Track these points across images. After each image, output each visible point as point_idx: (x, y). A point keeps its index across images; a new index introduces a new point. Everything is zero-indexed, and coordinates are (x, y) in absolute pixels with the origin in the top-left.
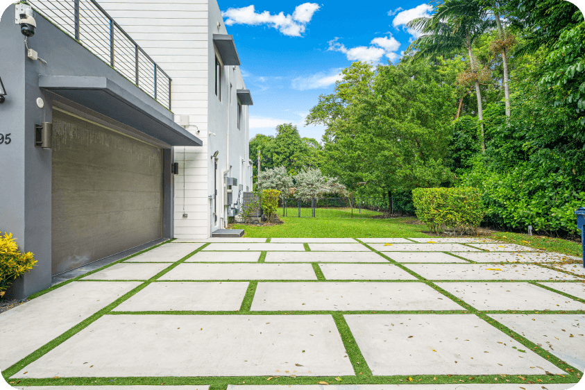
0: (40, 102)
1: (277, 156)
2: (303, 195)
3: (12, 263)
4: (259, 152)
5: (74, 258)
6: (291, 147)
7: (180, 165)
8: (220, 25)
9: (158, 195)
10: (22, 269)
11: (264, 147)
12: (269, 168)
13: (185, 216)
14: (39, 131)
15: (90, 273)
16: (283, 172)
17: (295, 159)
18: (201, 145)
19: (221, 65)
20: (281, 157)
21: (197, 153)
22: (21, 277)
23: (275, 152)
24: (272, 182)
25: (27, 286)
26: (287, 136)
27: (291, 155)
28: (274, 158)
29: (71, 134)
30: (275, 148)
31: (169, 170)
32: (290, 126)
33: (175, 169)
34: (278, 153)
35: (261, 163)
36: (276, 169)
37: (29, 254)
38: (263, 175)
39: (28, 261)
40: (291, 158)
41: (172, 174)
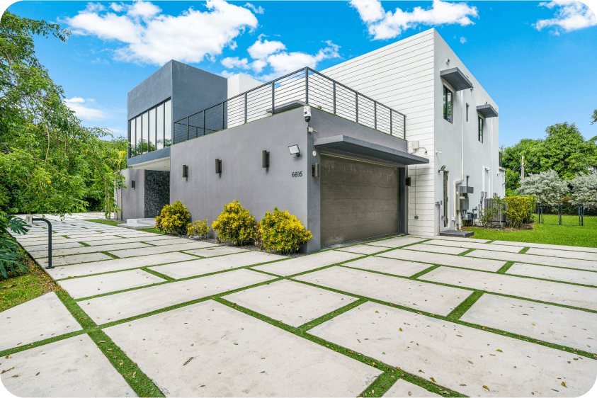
0: (314, 153)
1: (546, 160)
2: (584, 200)
3: (301, 235)
4: (523, 157)
5: (334, 238)
6: (567, 149)
7: (413, 178)
8: (448, 61)
9: (396, 202)
10: (306, 239)
11: (528, 152)
12: (534, 173)
13: (416, 217)
14: (314, 169)
15: (341, 247)
16: (552, 177)
17: (573, 161)
18: (428, 162)
19: (453, 91)
20: (551, 161)
21: (426, 169)
22: (306, 242)
23: (543, 156)
24: (537, 188)
25: (309, 248)
26: (561, 137)
27: (565, 157)
28: (542, 163)
29: (332, 167)
30: (543, 152)
31: (403, 183)
32: (565, 126)
33: (408, 182)
34: (547, 157)
35: (525, 168)
36: (543, 174)
37: (309, 232)
38: (526, 181)
39: (308, 235)
40: (567, 160)
41: (406, 186)
